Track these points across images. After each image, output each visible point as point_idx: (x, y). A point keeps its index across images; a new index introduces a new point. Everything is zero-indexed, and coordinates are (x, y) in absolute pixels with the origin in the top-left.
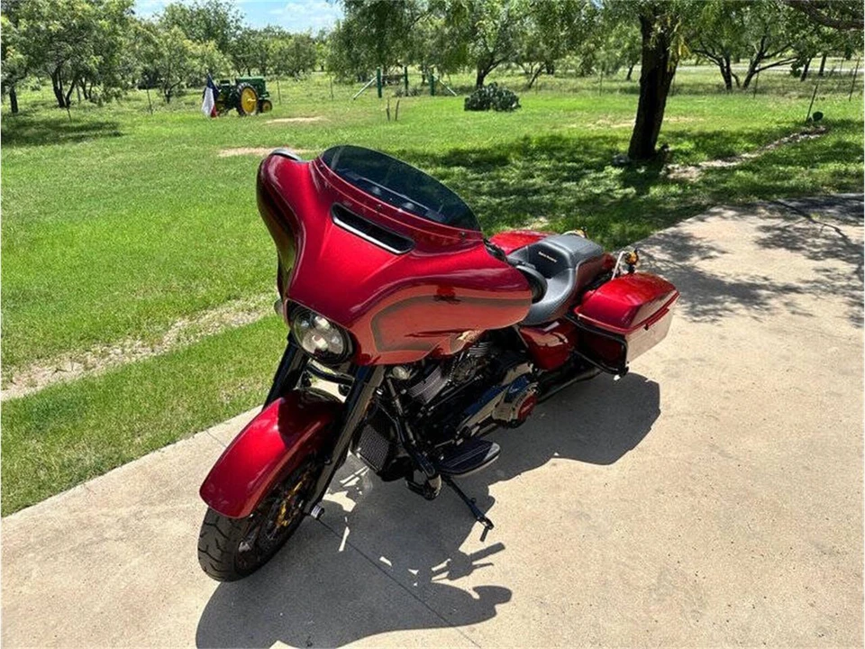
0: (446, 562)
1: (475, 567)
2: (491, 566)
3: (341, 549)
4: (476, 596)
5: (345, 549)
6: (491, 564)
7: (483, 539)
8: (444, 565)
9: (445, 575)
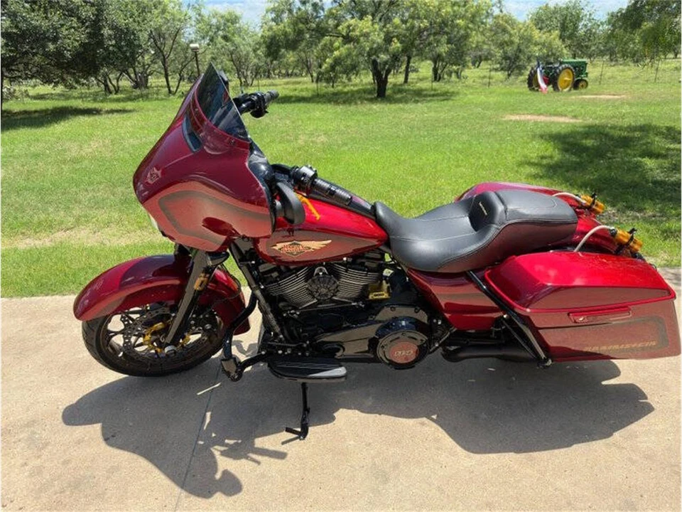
0: (236, 441)
1: (247, 458)
2: (256, 465)
3: (199, 394)
4: (218, 476)
5: (200, 395)
6: (258, 463)
7: (283, 443)
8: (231, 442)
9: (223, 448)
